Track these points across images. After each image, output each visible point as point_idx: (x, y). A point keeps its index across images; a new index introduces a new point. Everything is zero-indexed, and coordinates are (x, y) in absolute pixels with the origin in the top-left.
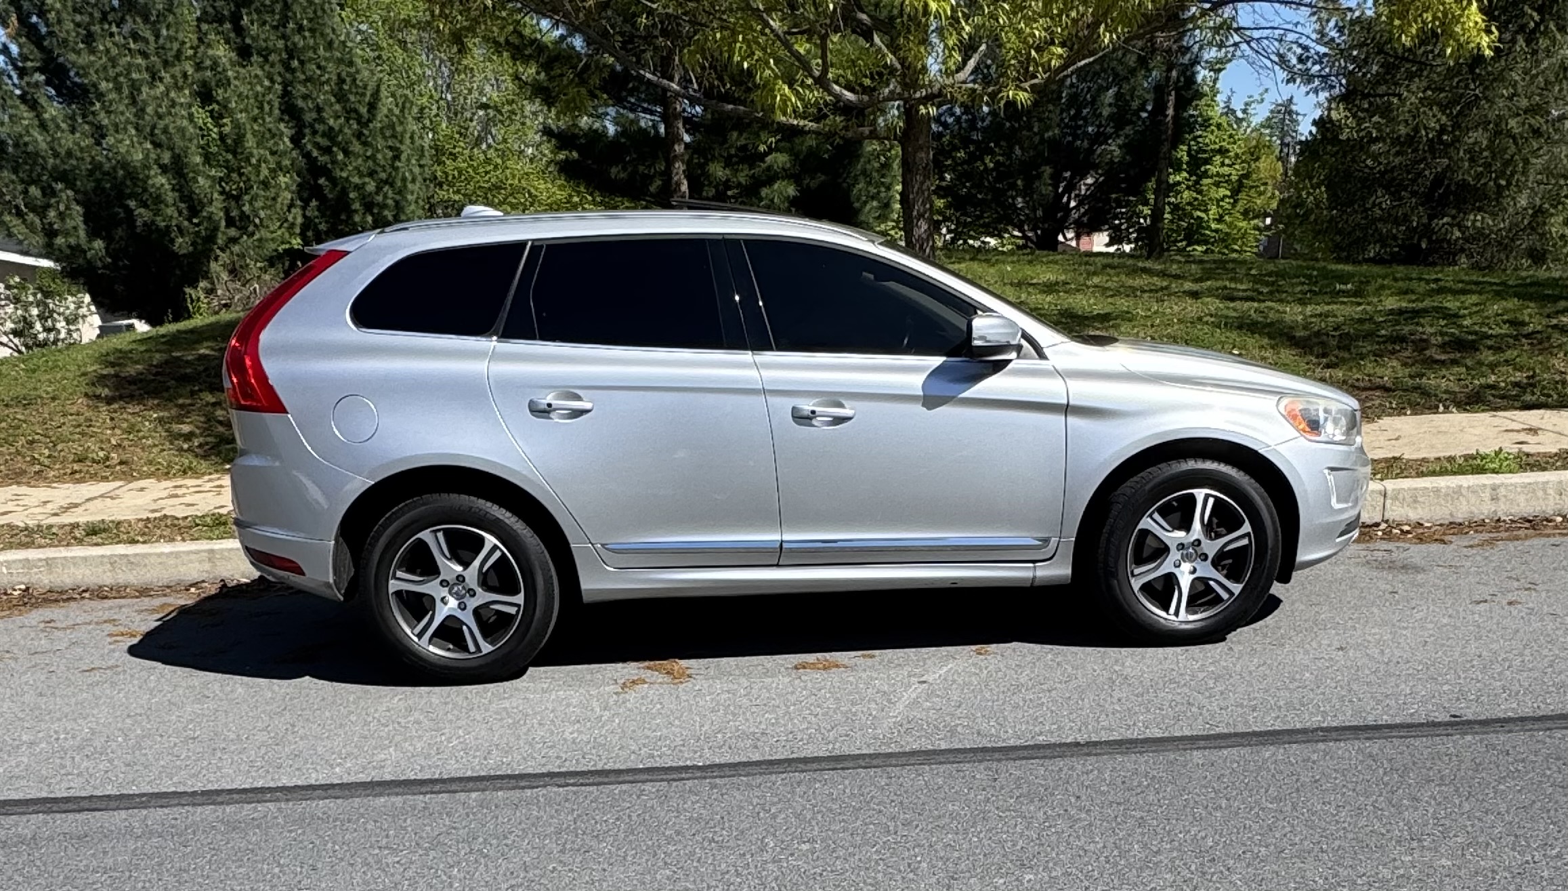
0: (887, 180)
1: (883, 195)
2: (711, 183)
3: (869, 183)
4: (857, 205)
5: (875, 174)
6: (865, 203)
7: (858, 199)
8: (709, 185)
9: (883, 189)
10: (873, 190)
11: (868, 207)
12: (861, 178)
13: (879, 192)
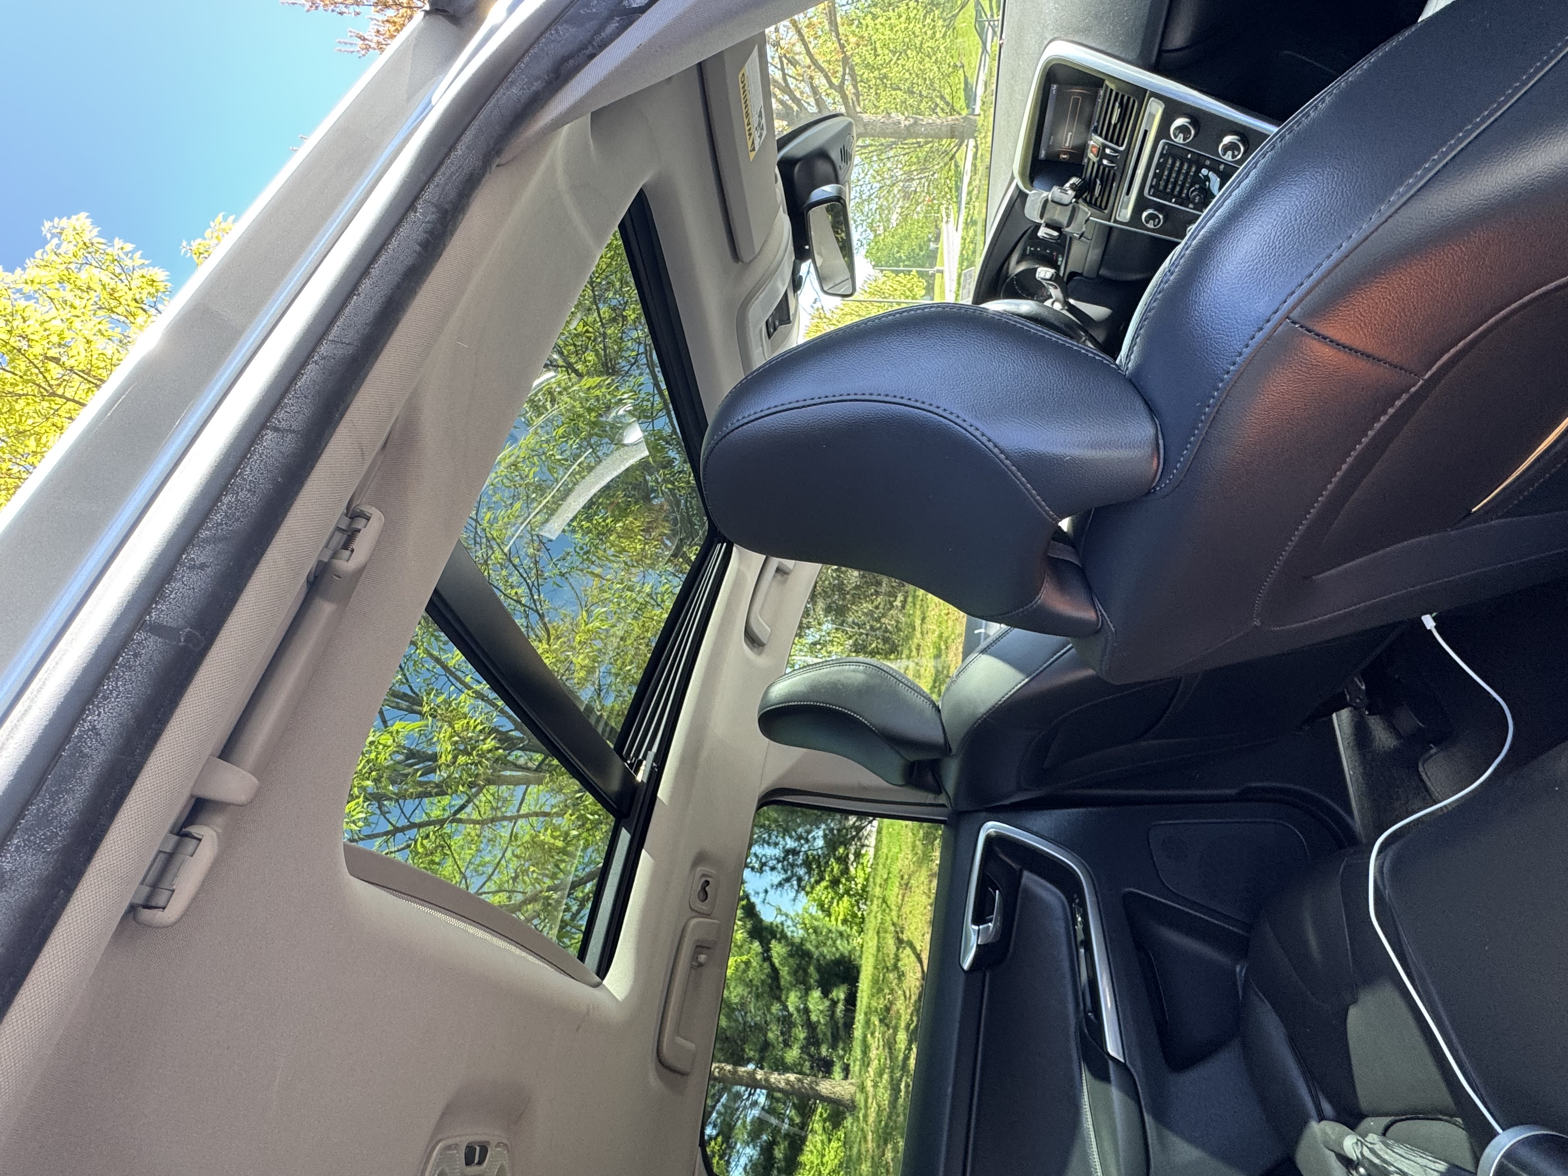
0: (825, 931)
1: (834, 936)
2: (799, 1064)
3: (825, 944)
4: (838, 955)
5: (820, 938)
6: (837, 949)
7: (834, 954)
8: (802, 1066)
9: (830, 935)
10: (829, 942)
11: (840, 947)
12: (820, 949)
13: (832, 938)
